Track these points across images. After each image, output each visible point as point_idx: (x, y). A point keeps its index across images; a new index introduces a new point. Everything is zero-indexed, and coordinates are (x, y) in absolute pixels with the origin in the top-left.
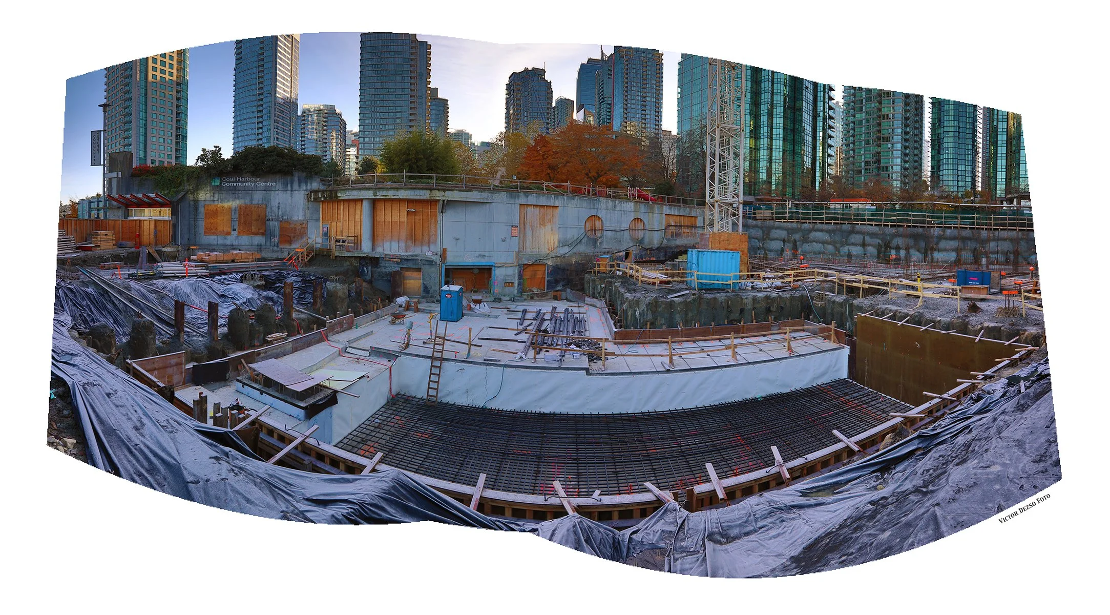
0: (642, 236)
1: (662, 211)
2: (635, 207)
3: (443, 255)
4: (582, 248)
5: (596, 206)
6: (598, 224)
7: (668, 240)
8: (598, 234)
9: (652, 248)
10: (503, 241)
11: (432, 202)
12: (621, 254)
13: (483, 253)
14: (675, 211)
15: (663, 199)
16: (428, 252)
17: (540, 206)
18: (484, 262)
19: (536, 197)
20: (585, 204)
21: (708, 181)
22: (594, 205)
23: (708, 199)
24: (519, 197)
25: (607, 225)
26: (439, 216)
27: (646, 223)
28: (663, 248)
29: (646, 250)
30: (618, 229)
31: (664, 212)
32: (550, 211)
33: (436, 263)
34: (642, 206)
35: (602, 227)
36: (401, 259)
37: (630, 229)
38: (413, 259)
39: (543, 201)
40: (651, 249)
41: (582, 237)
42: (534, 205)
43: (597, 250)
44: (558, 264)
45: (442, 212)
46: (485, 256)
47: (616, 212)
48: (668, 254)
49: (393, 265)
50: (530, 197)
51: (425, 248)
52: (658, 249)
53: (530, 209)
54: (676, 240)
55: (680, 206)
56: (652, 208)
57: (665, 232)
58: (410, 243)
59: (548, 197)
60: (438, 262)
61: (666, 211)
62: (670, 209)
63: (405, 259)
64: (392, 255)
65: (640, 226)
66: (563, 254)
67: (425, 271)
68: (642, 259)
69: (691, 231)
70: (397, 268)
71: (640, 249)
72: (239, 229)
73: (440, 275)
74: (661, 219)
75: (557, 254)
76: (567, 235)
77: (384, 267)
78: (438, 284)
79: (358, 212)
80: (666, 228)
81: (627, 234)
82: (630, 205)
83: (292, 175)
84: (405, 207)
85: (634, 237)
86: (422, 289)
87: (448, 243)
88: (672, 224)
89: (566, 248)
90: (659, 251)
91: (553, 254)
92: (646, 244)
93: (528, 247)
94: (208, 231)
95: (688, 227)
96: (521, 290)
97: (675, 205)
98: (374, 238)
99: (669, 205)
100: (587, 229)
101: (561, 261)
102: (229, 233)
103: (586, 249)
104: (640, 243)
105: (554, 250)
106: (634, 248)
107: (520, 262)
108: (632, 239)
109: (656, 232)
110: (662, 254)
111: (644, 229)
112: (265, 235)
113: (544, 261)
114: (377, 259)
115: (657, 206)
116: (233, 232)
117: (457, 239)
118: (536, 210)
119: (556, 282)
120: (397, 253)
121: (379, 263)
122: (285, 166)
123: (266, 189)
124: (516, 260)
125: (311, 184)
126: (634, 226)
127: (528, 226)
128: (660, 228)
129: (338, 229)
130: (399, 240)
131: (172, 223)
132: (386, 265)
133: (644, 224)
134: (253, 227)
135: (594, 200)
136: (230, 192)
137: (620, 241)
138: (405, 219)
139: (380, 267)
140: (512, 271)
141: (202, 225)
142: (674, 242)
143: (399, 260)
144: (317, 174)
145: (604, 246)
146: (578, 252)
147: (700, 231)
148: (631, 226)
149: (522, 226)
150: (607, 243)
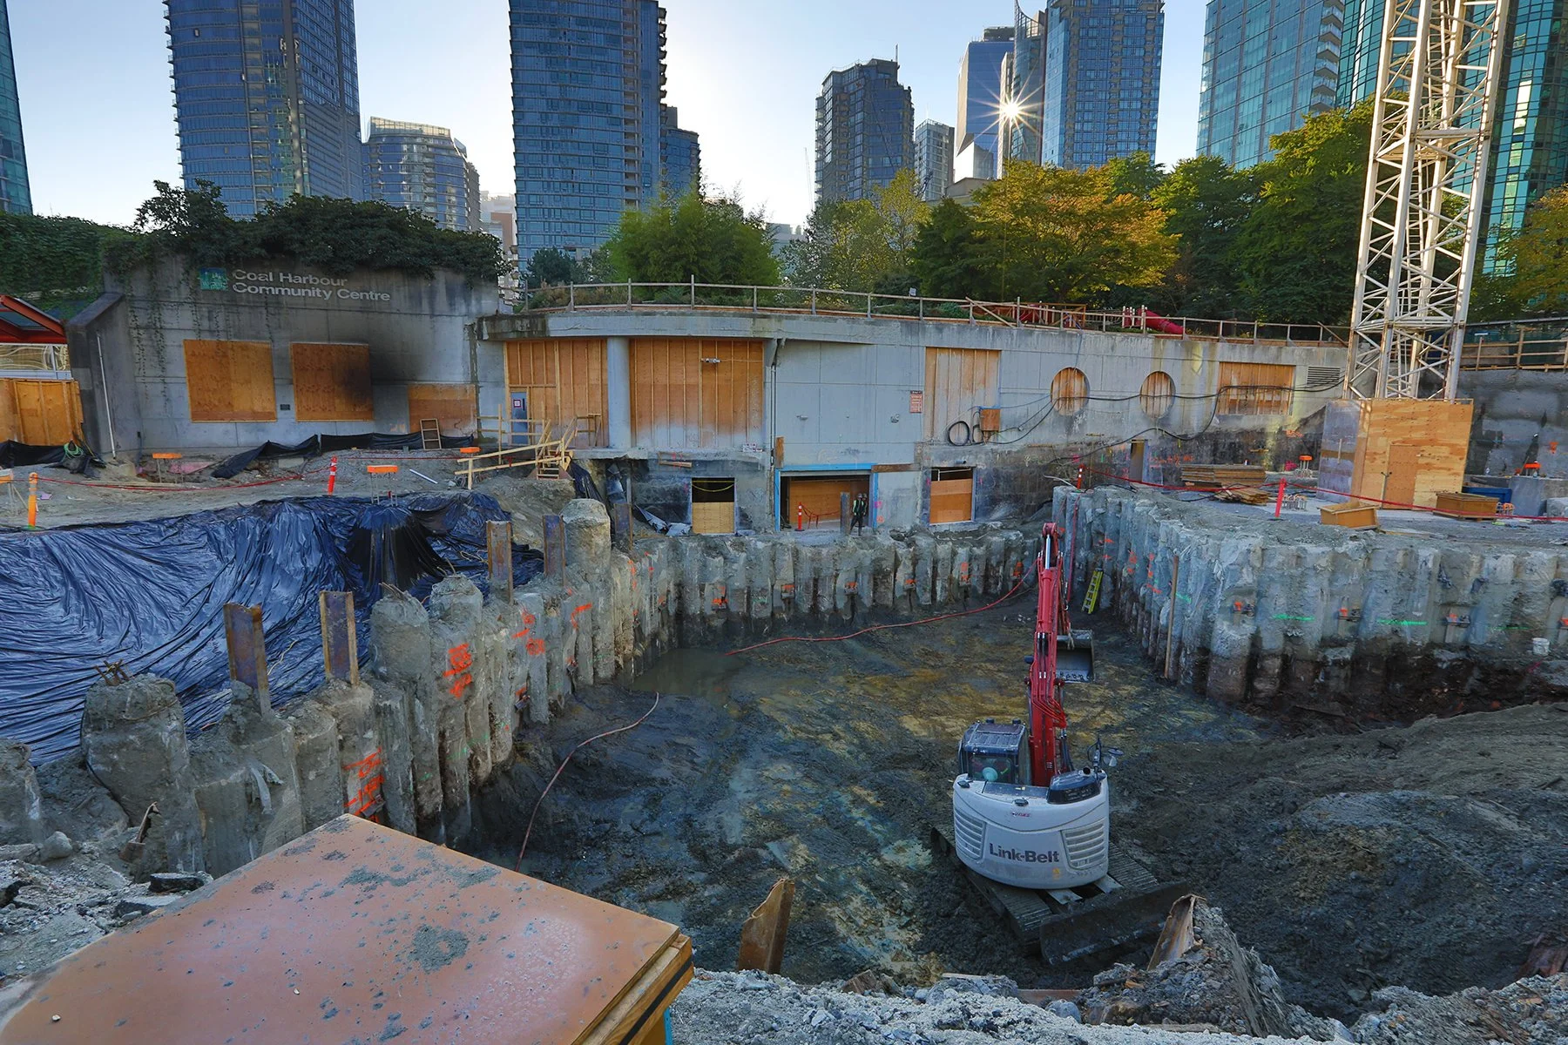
0: (1163, 411)
1: (1213, 354)
2: (1154, 351)
3: (777, 453)
4: (1042, 436)
5: (1076, 350)
6: (1077, 386)
7: (1223, 419)
8: (1077, 406)
9: (1186, 436)
10: (894, 421)
11: (756, 344)
12: (1122, 447)
13: (853, 447)
14: (1240, 352)
15: (1211, 330)
16: (747, 446)
17: (965, 349)
18: (853, 463)
19: (958, 333)
20: (1052, 347)
22: (1071, 347)
24: (925, 332)
25: (1096, 387)
26: (769, 370)
27: (1177, 383)
28: (1211, 435)
29: (1175, 438)
30: (1117, 395)
31: (1218, 358)
32: (980, 360)
33: (764, 467)
34: (1170, 344)
35: (1087, 389)
36: (694, 462)
37: (1141, 395)
38: (718, 461)
39: (971, 340)
40: (1185, 438)
41: (1045, 412)
42: (953, 349)
43: (1072, 439)
44: (999, 467)
45: (774, 364)
46: (857, 451)
47: (1115, 360)
48: (1221, 449)
49: (676, 475)
50: (946, 330)
51: (739, 438)
52: (1199, 437)
53: (942, 357)
54: (1239, 418)
55: (1254, 342)
56: (1187, 349)
57: (1217, 400)
58: (709, 428)
59: (980, 330)
60: (768, 465)
61: (1223, 355)
62: (1232, 349)
63: (701, 462)
64: (673, 455)
65: (1164, 389)
66: (1006, 449)
67: (742, 483)
68: (1165, 457)
69: (1276, 398)
70: (685, 481)
71: (1162, 437)
72: (299, 404)
73: (772, 491)
74: (1211, 374)
75: (995, 447)
76: (1016, 408)
77: (658, 478)
78: (767, 510)
79: (595, 365)
80: (1219, 393)
81: (1135, 407)
82: (1144, 344)
83: (432, 277)
84: (700, 355)
85: (1150, 412)
86: (737, 519)
87: (785, 428)
88: (1235, 384)
89: (1012, 436)
90: (1202, 442)
91: (988, 447)
92: (1175, 428)
93: (940, 433)
94: (202, 412)
95: (1270, 389)
96: (927, 518)
97: (1242, 342)
98: (634, 420)
99: (1229, 341)
100: (1055, 397)
101: (1004, 461)
102: (271, 416)
103: (1052, 437)
104: (1163, 425)
105: (991, 439)
106: (1149, 435)
107: (926, 463)
108: (1145, 416)
109: (1197, 402)
110: (1207, 448)
111: (1172, 396)
112: (371, 418)
113: (970, 461)
114: (643, 462)
115: (1200, 348)
116: (280, 414)
117: (804, 419)
118: (956, 359)
119: (993, 502)
120: (684, 451)
121: (648, 470)
122: (415, 255)
123: (366, 308)
124: (919, 459)
125: (479, 301)
126: (1151, 389)
127: (940, 391)
128: (1206, 392)
129: (550, 401)
130: (686, 422)
131: (76, 389)
132: (663, 475)
133: (1172, 385)
134: (337, 401)
135: (1071, 335)
136: (264, 311)
137: (1120, 421)
138: (698, 379)
139: (650, 478)
140: (913, 480)
141: (182, 395)
142: (1236, 421)
143: (690, 464)
144: (492, 278)
145: (1089, 430)
146: (1037, 442)
147: (1297, 398)
148: (1144, 389)
149: (930, 391)
150: (1095, 424)
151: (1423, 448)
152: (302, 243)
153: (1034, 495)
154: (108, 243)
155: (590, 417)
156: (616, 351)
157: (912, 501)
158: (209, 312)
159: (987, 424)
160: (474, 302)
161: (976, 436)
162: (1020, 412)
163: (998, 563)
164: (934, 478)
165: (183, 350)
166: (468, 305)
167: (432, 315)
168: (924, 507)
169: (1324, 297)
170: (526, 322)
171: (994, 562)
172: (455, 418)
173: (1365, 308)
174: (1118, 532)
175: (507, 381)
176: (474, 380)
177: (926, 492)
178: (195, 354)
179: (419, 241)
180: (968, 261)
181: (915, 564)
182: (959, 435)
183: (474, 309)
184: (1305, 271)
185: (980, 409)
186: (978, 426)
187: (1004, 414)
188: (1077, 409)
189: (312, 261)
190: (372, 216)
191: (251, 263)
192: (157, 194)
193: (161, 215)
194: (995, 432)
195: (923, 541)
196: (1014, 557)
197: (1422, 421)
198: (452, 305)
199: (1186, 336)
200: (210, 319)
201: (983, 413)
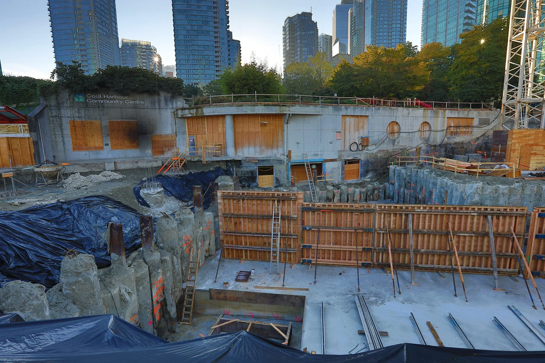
1: (445, 115)
3: (289, 156)
4: (384, 147)
5: (395, 114)
6: (396, 128)
7: (449, 138)
8: (396, 135)
9: (435, 145)
10: (331, 143)
11: (280, 116)
12: (413, 150)
13: (316, 153)
14: (454, 114)
15: (443, 105)
16: (277, 153)
17: (356, 116)
18: (317, 159)
19: (353, 109)
20: (387, 114)
22: (393, 114)
24: (341, 110)
25: (403, 128)
26: (285, 125)
27: (432, 126)
28: (444, 144)
29: (431, 146)
30: (411, 131)
31: (447, 116)
32: (361, 119)
33: (284, 162)
34: (429, 111)
36: (258, 160)
37: (419, 131)
38: (267, 160)
39: (358, 112)
40: (435, 146)
41: (385, 138)
42: (352, 116)
43: (395, 147)
44: (369, 159)
45: (287, 123)
46: (318, 155)
47: (410, 118)
48: (448, 149)
49: (252, 165)
50: (349, 110)
51: (275, 151)
52: (440, 145)
53: (348, 119)
54: (454, 138)
55: (458, 110)
56: (436, 113)
57: (446, 132)
58: (264, 148)
59: (361, 109)
60: (285, 161)
61: (448, 115)
62: (452, 112)
63: (261, 160)
64: (251, 158)
65: (427, 128)
66: (371, 152)
67: (276, 168)
68: (428, 153)
69: (467, 130)
70: (256, 167)
71: (427, 146)
72: (112, 143)
73: (287, 170)
74: (444, 122)
75: (367, 151)
76: (374, 137)
77: (245, 167)
78: (286, 177)
79: (221, 126)
80: (447, 129)
81: (417, 135)
82: (420, 112)
83: (159, 95)
84: (259, 121)
85: (422, 136)
86: (275, 181)
87: (292, 147)
88: (452, 125)
89: (374, 147)
90: (441, 147)
91: (365, 151)
92: (431, 142)
93: (347, 148)
94: (77, 147)
95: (465, 127)
96: (343, 179)
97: (454, 110)
98: (236, 146)
99: (449, 110)
100: (388, 132)
101: (371, 157)
102: (102, 148)
103: (388, 147)
104: (427, 141)
105: (366, 149)
106: (422, 145)
107: (342, 158)
108: (421, 138)
109: (439, 132)
110: (443, 150)
111: (430, 131)
112: (138, 148)
113: (359, 157)
114: (240, 161)
115: (441, 112)
116: (105, 147)
117: (298, 143)
118: (352, 120)
119: (367, 172)
120: (254, 156)
121: (241, 164)
122: (153, 86)
123: (135, 107)
124: (340, 157)
125: (176, 103)
126: (423, 128)
127: (347, 131)
128: (443, 129)
129: (204, 139)
130: (255, 146)
131: (31, 140)
132: (247, 165)
133: (430, 126)
134: (126, 142)
135: (394, 109)
136: (98, 109)
137: (412, 140)
138: (259, 129)
139: (242, 167)
140: (337, 165)
141: (69, 141)
142: (453, 139)
143: (257, 161)
144: (180, 94)
145: (401, 144)
146: (382, 149)
147: (475, 130)
148: (420, 128)
149: (343, 131)
150: (403, 142)
151: (533, 147)
152: (112, 83)
153: (382, 169)
154: (41, 86)
155: (219, 145)
156: (229, 121)
157: (338, 172)
158: (78, 110)
159: (365, 142)
160: (174, 103)
161: (360, 148)
162: (376, 138)
163: (371, 195)
164: (346, 164)
165: (69, 124)
166: (172, 105)
167: (159, 109)
168: (342, 174)
169: (483, 92)
170: (195, 110)
171: (369, 194)
172: (169, 146)
173: (507, 96)
174: (417, 182)
175: (187, 132)
176: (175, 132)
177: (343, 169)
178: (74, 127)
179: (154, 82)
181: (341, 196)
182: (354, 148)
183: (175, 106)
184: (475, 83)
185: (362, 137)
186: (361, 144)
187: (370, 139)
188: (396, 136)
189: (115, 90)
191: (94, 91)
192: (58, 67)
193: (60, 74)
194: (367, 146)
195: (343, 187)
196: (376, 192)
197: (533, 137)
198: (166, 104)
199: (434, 108)
200: (78, 113)
201: (362, 138)
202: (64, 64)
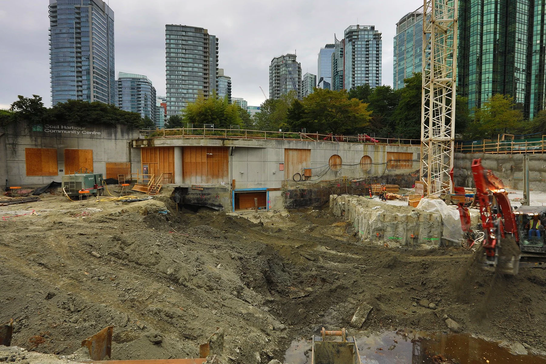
0: (368, 169)
1: (384, 150)
2: (364, 148)
3: (233, 184)
4: (326, 178)
5: (337, 149)
6: (338, 161)
7: (389, 171)
8: (338, 167)
10: (274, 174)
11: (225, 148)
12: (355, 181)
13: (260, 182)
14: (394, 149)
15: (385, 141)
16: (223, 183)
17: (298, 149)
18: (261, 188)
20: (329, 148)
21: (423, 125)
22: (335, 148)
23: (422, 139)
24: (284, 143)
25: (344, 161)
26: (230, 158)
27: (373, 159)
28: (385, 176)
30: (352, 164)
31: (386, 151)
32: (304, 153)
33: (228, 190)
34: (369, 147)
35: (341, 162)
36: (204, 188)
37: (360, 163)
38: (212, 188)
39: (300, 146)
40: (376, 177)
41: (327, 170)
42: (295, 149)
43: (337, 178)
45: (231, 155)
46: (261, 184)
47: (351, 152)
49: (198, 193)
50: (291, 144)
51: (220, 180)
52: (381, 177)
53: (291, 152)
54: (395, 170)
55: (398, 145)
56: (376, 148)
57: (387, 165)
58: (210, 177)
59: (303, 143)
60: (230, 189)
61: (388, 150)
62: (391, 147)
63: (207, 188)
64: (197, 186)
65: (368, 161)
66: (314, 182)
67: (221, 196)
69: (407, 164)
70: (201, 195)
71: (368, 177)
72: (66, 169)
73: (231, 198)
74: (384, 156)
75: (310, 182)
76: (317, 168)
77: (192, 194)
78: (230, 204)
79: (171, 156)
80: (387, 162)
81: (359, 167)
82: (360, 147)
83: (116, 127)
84: (206, 152)
85: (364, 169)
87: (236, 177)
88: (393, 159)
89: (316, 178)
90: (383, 178)
91: (308, 182)
92: (373, 174)
93: (291, 178)
94: (30, 172)
95: (405, 161)
97: (395, 145)
98: (184, 174)
99: (390, 145)
100: (331, 165)
101: (313, 186)
102: (56, 174)
103: (330, 178)
104: (368, 173)
105: (309, 179)
107: (285, 188)
108: (362, 170)
109: (380, 165)
110: (384, 181)
111: (371, 164)
113: (301, 186)
114: (187, 189)
115: (381, 147)
116: (59, 173)
117: (242, 173)
118: (295, 152)
119: (310, 201)
120: (201, 184)
121: (188, 191)
122: (110, 119)
123: (92, 137)
124: (284, 186)
125: (132, 134)
126: (364, 161)
127: (290, 163)
128: (383, 162)
129: (156, 168)
130: (201, 175)
132: (194, 192)
133: (371, 160)
135: (336, 144)
136: (55, 138)
137: (354, 172)
138: (205, 160)
139: (189, 194)
140: (280, 193)
141: (23, 167)
142: (394, 172)
143: (202, 189)
144: (137, 127)
145: (343, 175)
146: (325, 180)
147: (414, 163)
148: (362, 161)
149: (287, 163)
150: (345, 173)
152: (69, 116)
155: (169, 173)
156: (177, 152)
157: (281, 200)
158: (35, 139)
159: (307, 175)
160: (130, 135)
161: (304, 178)
162: (319, 169)
165: (25, 152)
166: (128, 136)
167: (116, 139)
175: (142, 161)
176: (130, 161)
177: (286, 197)
178: (30, 153)
179: (111, 115)
180: (304, 120)
182: (297, 178)
183: (131, 137)
185: (304, 169)
186: (304, 175)
187: (313, 171)
189: (72, 122)
190: (95, 107)
191: (52, 123)
192: (19, 100)
193: (20, 107)
194: (310, 177)
198: (122, 135)
199: (375, 144)
200: (35, 141)
201: (306, 170)
202: (25, 98)
